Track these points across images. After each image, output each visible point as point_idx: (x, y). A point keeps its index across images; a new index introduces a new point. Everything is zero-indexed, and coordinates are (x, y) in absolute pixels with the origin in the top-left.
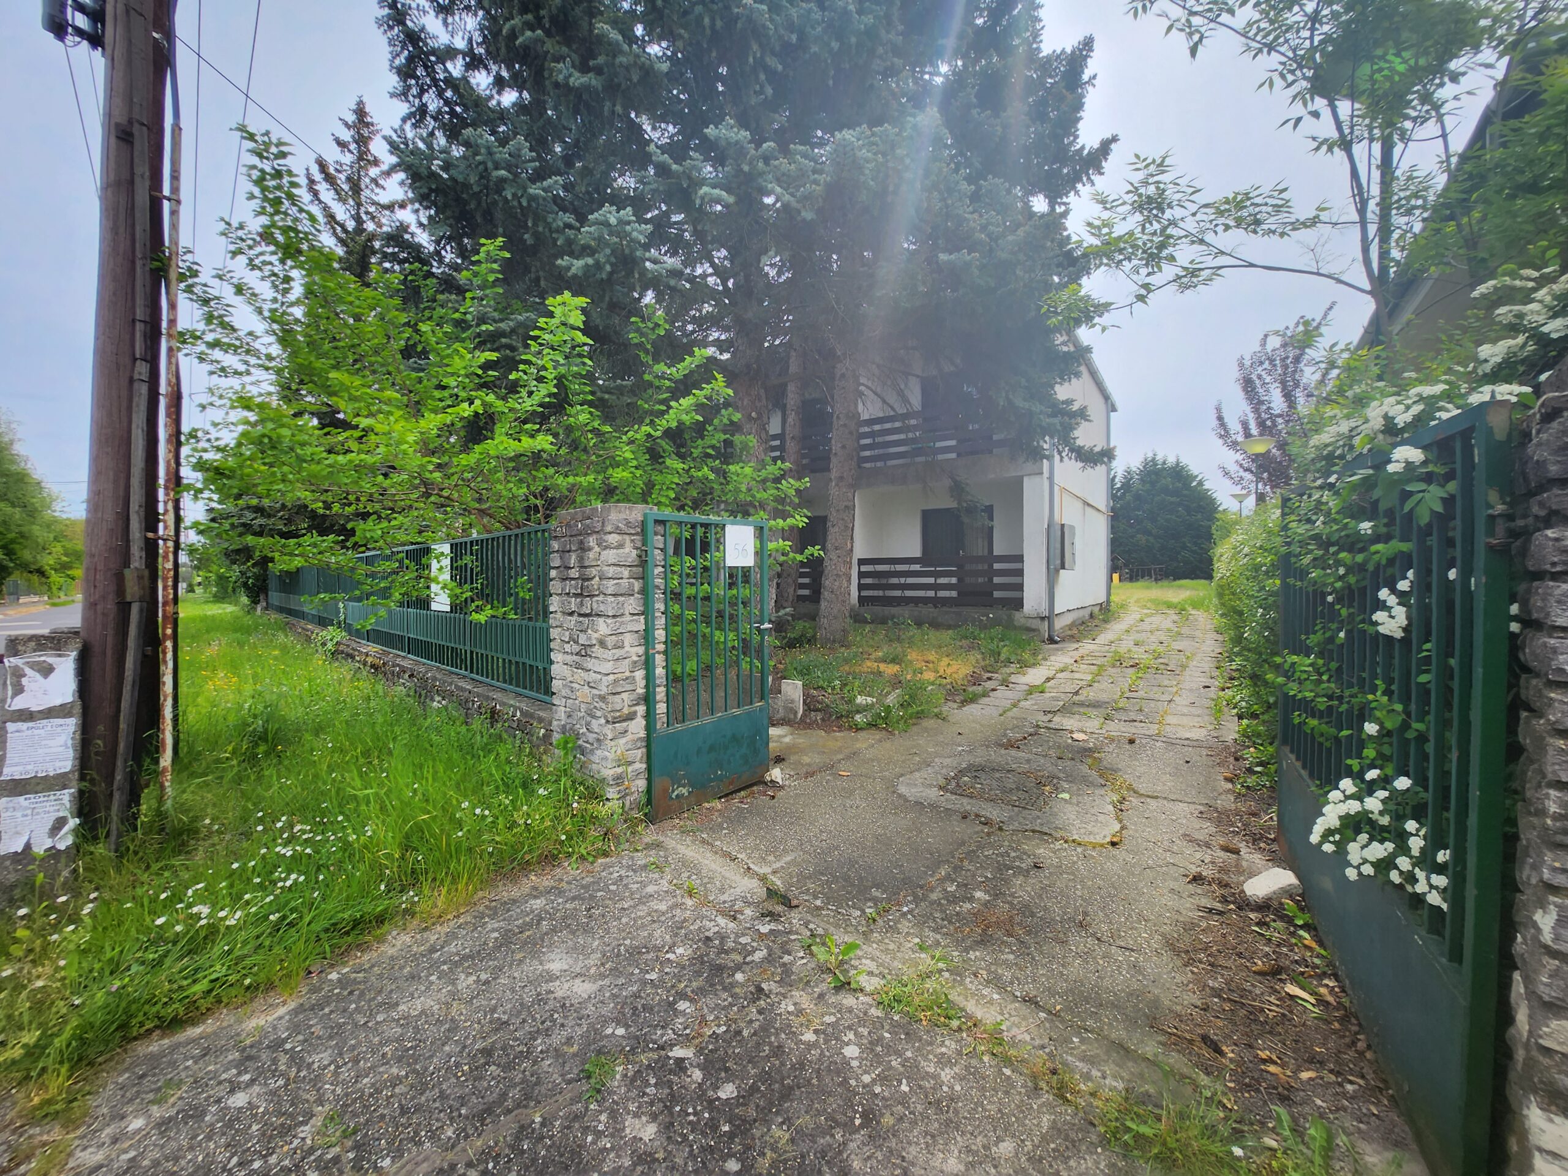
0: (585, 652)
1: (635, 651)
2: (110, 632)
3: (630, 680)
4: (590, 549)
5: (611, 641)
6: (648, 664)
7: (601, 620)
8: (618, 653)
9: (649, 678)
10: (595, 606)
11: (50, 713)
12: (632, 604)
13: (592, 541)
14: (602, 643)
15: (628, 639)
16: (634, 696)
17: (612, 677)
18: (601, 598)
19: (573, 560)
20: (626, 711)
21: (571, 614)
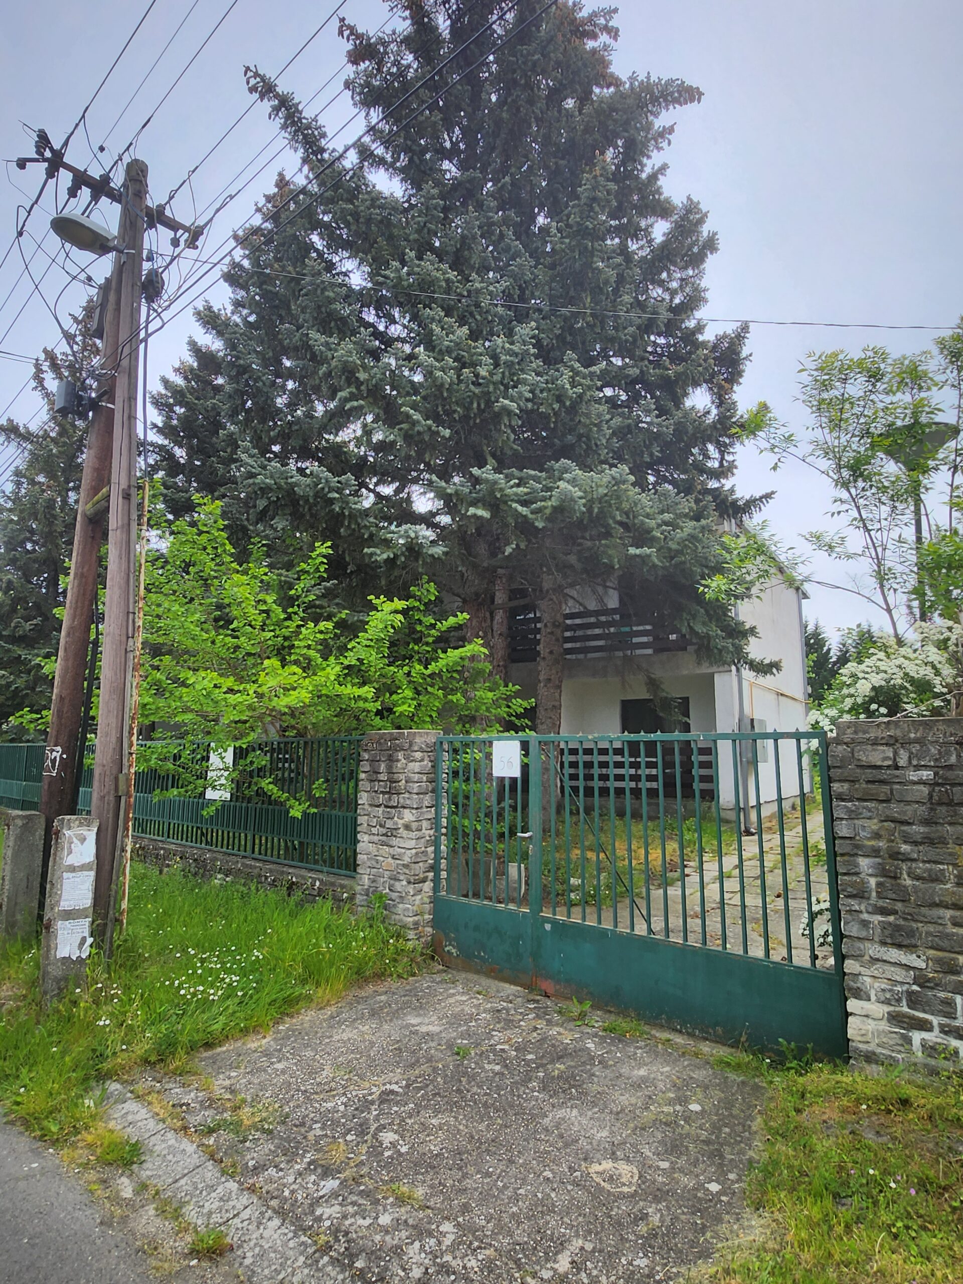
0: (392, 833)
1: (428, 833)
2: (111, 815)
3: (424, 853)
4: (398, 761)
5: (414, 826)
6: (436, 843)
7: (406, 811)
8: (419, 834)
9: (437, 851)
10: (401, 801)
11: (83, 868)
12: (427, 800)
13: (400, 755)
14: (407, 827)
15: (425, 824)
16: (427, 865)
17: (414, 851)
18: (407, 795)
19: (383, 767)
20: (421, 876)
21: (379, 806)
